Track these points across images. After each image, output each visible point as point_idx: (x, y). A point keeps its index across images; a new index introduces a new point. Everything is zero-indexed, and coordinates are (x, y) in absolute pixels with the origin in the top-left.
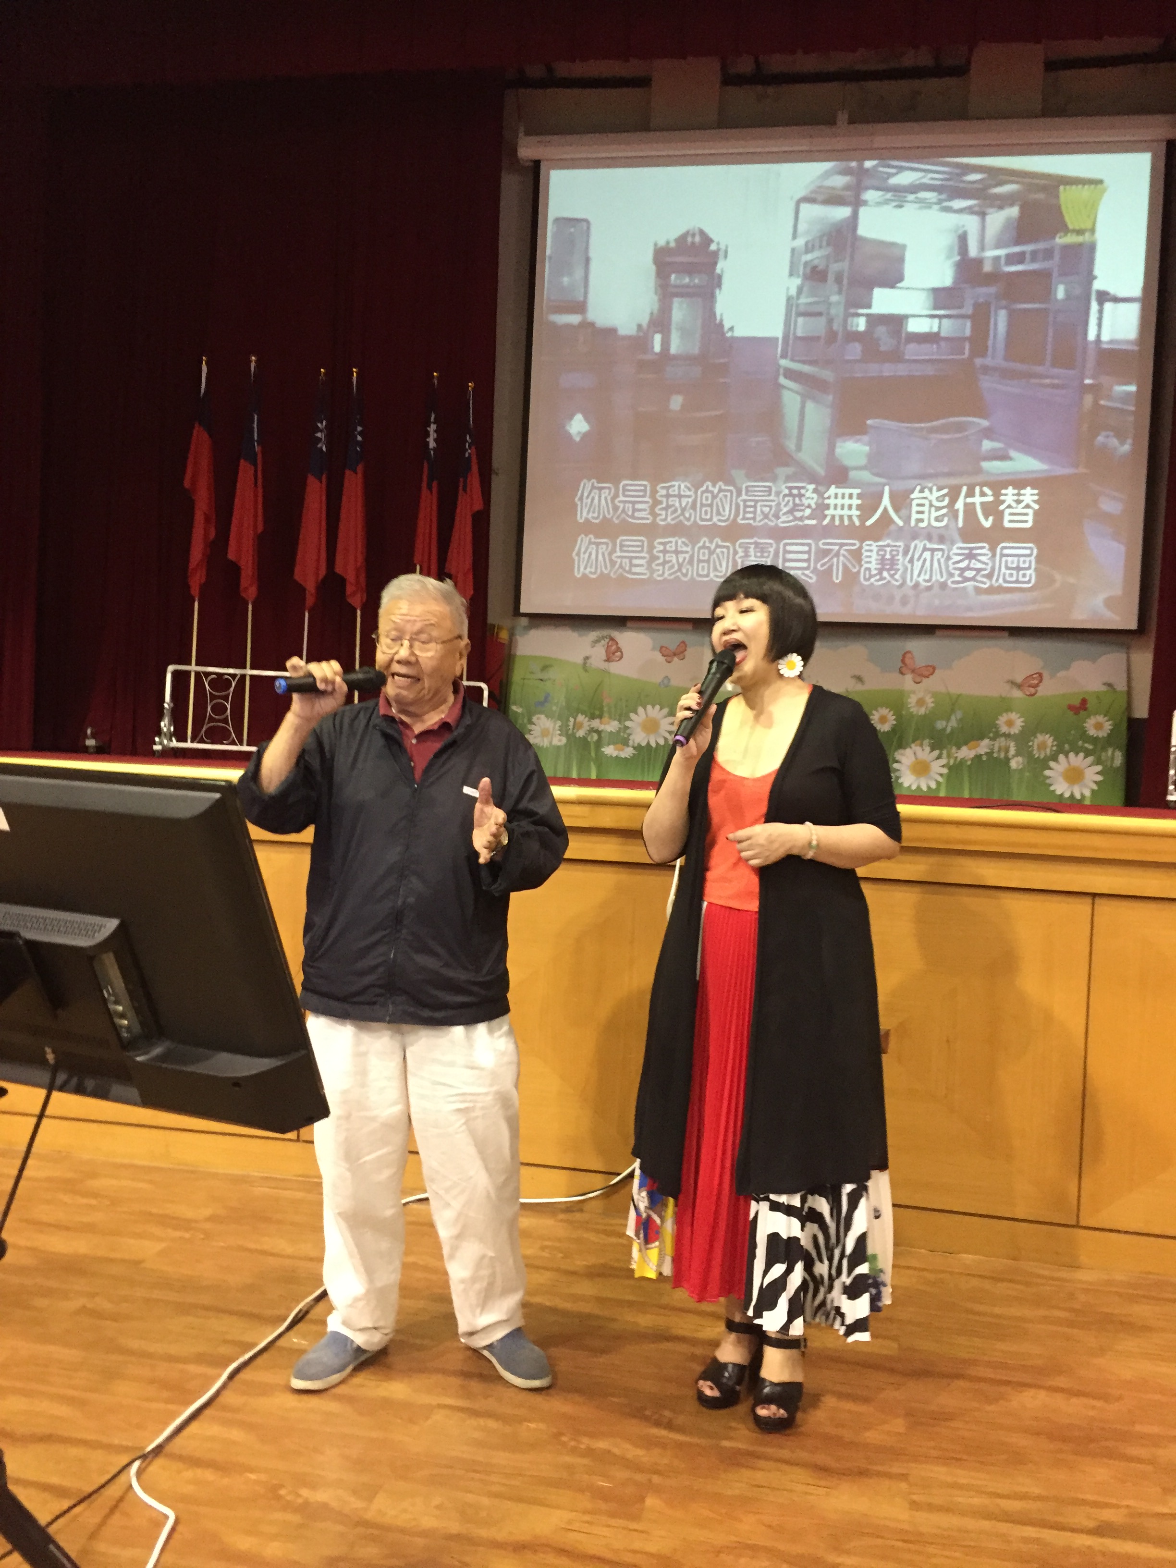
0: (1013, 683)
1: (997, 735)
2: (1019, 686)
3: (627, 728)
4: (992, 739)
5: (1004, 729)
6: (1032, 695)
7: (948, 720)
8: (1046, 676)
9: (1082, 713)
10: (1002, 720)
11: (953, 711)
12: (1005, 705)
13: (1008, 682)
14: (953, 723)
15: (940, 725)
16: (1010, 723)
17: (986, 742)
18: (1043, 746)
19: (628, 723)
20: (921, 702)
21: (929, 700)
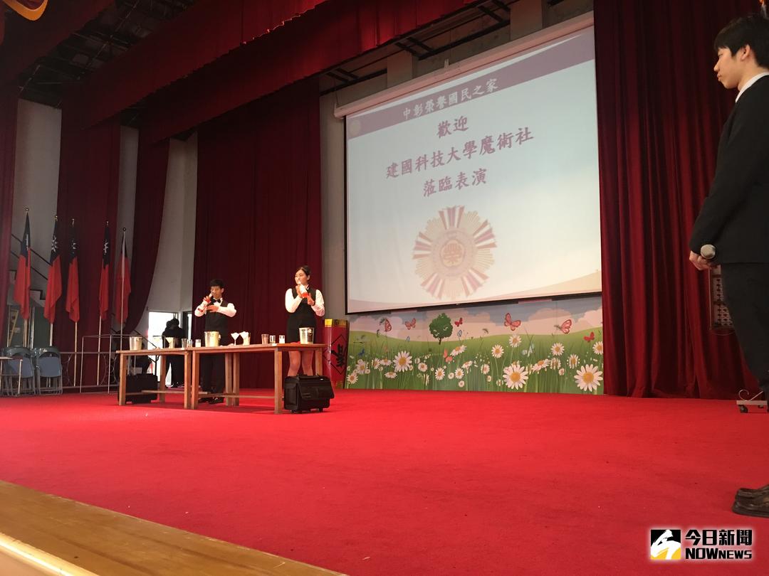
0: (557, 326)
1: (552, 356)
2: (561, 328)
3: (394, 363)
4: (549, 359)
5: (555, 353)
6: (567, 333)
7: (528, 350)
8: (573, 321)
9: (591, 341)
10: (553, 348)
11: (530, 344)
12: (554, 339)
13: (555, 326)
14: (531, 351)
15: (524, 352)
16: (558, 349)
17: (547, 360)
18: (573, 361)
19: (394, 361)
20: (515, 341)
21: (519, 339)
